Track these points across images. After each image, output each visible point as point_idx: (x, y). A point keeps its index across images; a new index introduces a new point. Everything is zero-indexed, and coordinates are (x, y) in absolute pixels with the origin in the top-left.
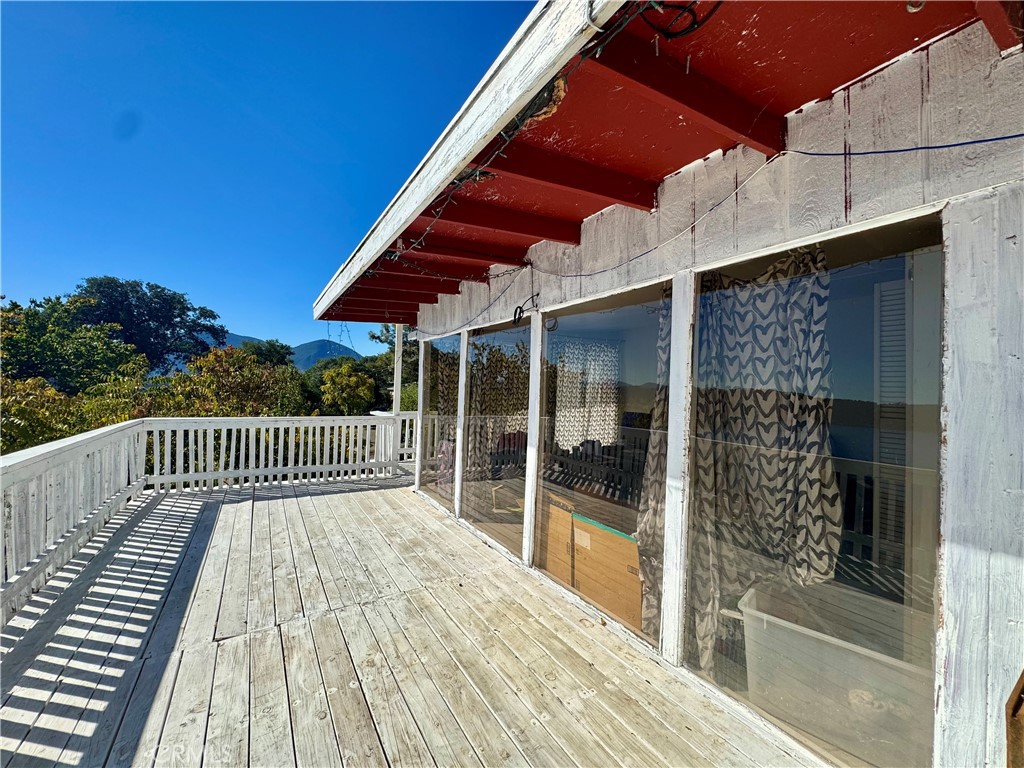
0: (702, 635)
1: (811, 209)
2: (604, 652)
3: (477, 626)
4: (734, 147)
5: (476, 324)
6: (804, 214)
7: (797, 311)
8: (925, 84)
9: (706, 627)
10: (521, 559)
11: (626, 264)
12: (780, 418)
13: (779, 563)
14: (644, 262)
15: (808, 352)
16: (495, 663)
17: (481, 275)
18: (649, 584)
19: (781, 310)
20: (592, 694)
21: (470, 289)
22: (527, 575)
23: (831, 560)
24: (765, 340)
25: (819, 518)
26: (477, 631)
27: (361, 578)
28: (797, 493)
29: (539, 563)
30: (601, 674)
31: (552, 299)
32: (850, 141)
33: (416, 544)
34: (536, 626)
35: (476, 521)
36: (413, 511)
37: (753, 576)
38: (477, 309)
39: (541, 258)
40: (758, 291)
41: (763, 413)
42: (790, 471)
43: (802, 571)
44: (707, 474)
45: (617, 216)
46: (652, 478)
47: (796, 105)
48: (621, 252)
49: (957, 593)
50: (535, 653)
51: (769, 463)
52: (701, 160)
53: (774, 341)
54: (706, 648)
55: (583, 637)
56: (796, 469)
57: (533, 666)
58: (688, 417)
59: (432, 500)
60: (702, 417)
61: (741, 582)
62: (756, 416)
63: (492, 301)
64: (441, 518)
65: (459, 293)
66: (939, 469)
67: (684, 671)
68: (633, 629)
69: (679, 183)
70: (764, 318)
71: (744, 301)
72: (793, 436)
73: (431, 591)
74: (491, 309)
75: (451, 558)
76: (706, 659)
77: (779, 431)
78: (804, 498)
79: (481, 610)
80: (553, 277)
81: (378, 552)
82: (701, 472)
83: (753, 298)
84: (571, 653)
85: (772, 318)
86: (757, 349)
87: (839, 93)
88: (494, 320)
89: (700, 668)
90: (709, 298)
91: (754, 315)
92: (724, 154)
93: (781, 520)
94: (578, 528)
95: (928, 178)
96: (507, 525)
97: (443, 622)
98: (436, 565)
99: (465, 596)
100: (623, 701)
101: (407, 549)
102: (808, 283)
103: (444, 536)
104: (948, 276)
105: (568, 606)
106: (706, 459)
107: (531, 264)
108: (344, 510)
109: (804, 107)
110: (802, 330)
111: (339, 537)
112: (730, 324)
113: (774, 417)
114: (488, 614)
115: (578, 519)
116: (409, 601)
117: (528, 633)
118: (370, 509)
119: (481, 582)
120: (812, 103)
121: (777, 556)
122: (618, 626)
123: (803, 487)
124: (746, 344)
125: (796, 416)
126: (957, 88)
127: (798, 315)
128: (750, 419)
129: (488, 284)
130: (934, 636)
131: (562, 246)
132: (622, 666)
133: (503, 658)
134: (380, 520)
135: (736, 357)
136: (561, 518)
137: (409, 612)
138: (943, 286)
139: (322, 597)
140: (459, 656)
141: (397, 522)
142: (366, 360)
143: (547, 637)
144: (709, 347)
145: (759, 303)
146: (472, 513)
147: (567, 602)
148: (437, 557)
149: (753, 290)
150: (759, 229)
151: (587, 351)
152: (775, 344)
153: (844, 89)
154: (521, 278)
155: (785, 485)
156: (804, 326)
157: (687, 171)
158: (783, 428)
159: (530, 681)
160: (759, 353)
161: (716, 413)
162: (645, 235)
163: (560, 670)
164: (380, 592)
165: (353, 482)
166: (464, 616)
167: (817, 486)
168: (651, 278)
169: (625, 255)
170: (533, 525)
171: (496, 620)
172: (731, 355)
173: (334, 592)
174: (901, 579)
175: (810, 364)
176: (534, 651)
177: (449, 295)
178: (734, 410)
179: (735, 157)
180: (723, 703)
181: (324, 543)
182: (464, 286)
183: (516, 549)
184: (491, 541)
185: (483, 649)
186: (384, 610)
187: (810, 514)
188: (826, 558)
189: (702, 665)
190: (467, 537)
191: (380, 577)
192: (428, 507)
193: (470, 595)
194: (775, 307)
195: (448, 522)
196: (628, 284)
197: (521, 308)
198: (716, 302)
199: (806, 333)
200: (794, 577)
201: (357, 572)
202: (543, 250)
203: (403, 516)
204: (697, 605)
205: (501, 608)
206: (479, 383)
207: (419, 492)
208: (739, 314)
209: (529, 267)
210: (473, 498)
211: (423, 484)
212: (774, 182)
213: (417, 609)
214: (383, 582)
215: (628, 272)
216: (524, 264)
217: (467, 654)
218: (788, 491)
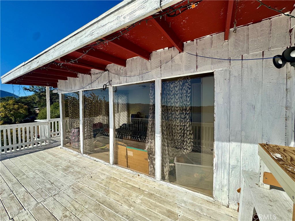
0: (165, 171)
1: (189, 67)
2: (141, 184)
3: (102, 189)
4: (171, 48)
5: (86, 89)
6: (188, 68)
7: (185, 91)
8: (212, 43)
9: (166, 169)
10: (109, 163)
11: (141, 74)
12: (180, 116)
13: (179, 149)
14: (147, 75)
15: (187, 100)
16: (111, 199)
17: (88, 72)
18: (151, 162)
19: (180, 90)
20: (142, 196)
21: (83, 77)
22: (112, 168)
23: (191, 147)
24: (177, 97)
25: (189, 138)
26: (102, 190)
27: (49, 186)
28: (184, 133)
29: (116, 163)
30: (143, 190)
31: (116, 83)
32: (197, 53)
33: (69, 167)
34: (121, 183)
35: (89, 154)
36: (63, 155)
37: (175, 154)
38: (86, 84)
39: (112, 69)
40: (175, 85)
41: (177, 115)
42: (183, 129)
43: (185, 151)
44: (165, 131)
45: (138, 60)
46: (150, 134)
47: (186, 41)
48: (140, 71)
49: (217, 150)
50: (123, 190)
51: (178, 127)
52: (163, 49)
53: (179, 98)
54: (167, 174)
55: (135, 181)
56: (184, 128)
57: (124, 195)
58: (161, 117)
59: (70, 150)
60: (163, 117)
61: (173, 157)
62: (175, 116)
63: (92, 81)
64: (75, 156)
65: (78, 77)
66: (214, 126)
67: (162, 182)
68: (147, 174)
69: (156, 54)
70: (177, 92)
71: (172, 87)
72: (183, 120)
73: (81, 182)
74: (92, 84)
75: (85, 169)
76: (167, 177)
77: (180, 119)
78: (186, 134)
79: (101, 183)
80: (116, 76)
81: (53, 174)
82: (164, 131)
83: (174, 87)
84: (133, 187)
85: (179, 92)
86: (175, 100)
87: (195, 41)
88: (94, 88)
89: (165, 180)
90: (164, 86)
91: (174, 91)
92: (169, 49)
93: (180, 140)
94: (128, 150)
95: (212, 64)
96: (101, 153)
97: (89, 191)
98: (79, 173)
99: (94, 180)
100: (151, 195)
101: (65, 170)
102: (187, 84)
103: (79, 162)
104: (215, 86)
105: (128, 174)
106: (164, 127)
107: (108, 71)
108: (30, 161)
109: (188, 42)
110: (186, 95)
111: (32, 172)
112: (169, 93)
113: (179, 116)
114: (104, 184)
115: (128, 148)
116: (73, 188)
117: (119, 185)
118: (43, 159)
119: (98, 174)
120: (189, 41)
121: (179, 148)
122: (143, 175)
123: (185, 132)
124: (173, 98)
125: (184, 116)
126: (217, 46)
127: (185, 92)
128: (173, 116)
129: (91, 75)
130: (213, 160)
131: (119, 66)
132: (147, 186)
133: (114, 196)
134: (49, 161)
135: (170, 101)
136: (122, 149)
137: (75, 192)
138: (214, 88)
139: (32, 199)
140: (99, 201)
141: (58, 161)
142: (22, 98)
143: (125, 185)
144: (164, 99)
145: (175, 88)
146: (88, 152)
147: (127, 172)
148: (78, 170)
149: (174, 85)
150: (177, 70)
151: (118, 96)
152: (179, 99)
153: (196, 40)
154: (105, 75)
155: (181, 132)
156: (186, 94)
157: (159, 52)
158: (181, 119)
159: (124, 200)
160: (176, 101)
161: (166, 116)
162: (147, 67)
163: (131, 193)
164: (60, 189)
165: (30, 149)
166: (96, 187)
167: (189, 131)
168: (149, 79)
169: (141, 72)
170: (113, 152)
171: (108, 185)
172: (169, 101)
173: (38, 195)
174: (200, 147)
175: (187, 103)
176: (122, 190)
177: (73, 78)
178: (170, 114)
179: (171, 50)
180: (172, 186)
181: (25, 177)
182: (80, 75)
183: (108, 160)
184: (97, 160)
185: (106, 196)
186: (64, 195)
187: (187, 138)
188: (190, 147)
189: (166, 179)
190: (88, 160)
191: (57, 183)
192: (69, 153)
193: (96, 179)
194: (179, 89)
195: (79, 156)
196: (142, 80)
197: (106, 85)
198: (166, 87)
199: (186, 96)
200: (183, 152)
201: (46, 184)
202: (112, 67)
203: (59, 158)
204: (164, 164)
205: (108, 180)
206: (88, 108)
207: (64, 148)
208: (171, 90)
209: (107, 71)
210: (88, 147)
211: (64, 145)
212: (181, 59)
213: (77, 190)
214: (59, 185)
215: (142, 77)
216: (105, 70)
217: (101, 199)
218: (182, 133)
